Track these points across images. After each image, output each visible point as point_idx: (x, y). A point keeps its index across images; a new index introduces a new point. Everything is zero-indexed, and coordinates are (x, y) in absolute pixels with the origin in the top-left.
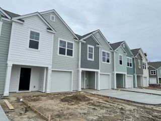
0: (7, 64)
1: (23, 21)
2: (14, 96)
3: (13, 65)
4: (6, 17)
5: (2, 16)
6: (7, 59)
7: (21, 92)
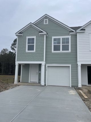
0: (77, 64)
1: (84, 30)
2: (86, 89)
3: (81, 64)
4: (73, 32)
5: (70, 32)
6: (77, 61)
7: (90, 85)
